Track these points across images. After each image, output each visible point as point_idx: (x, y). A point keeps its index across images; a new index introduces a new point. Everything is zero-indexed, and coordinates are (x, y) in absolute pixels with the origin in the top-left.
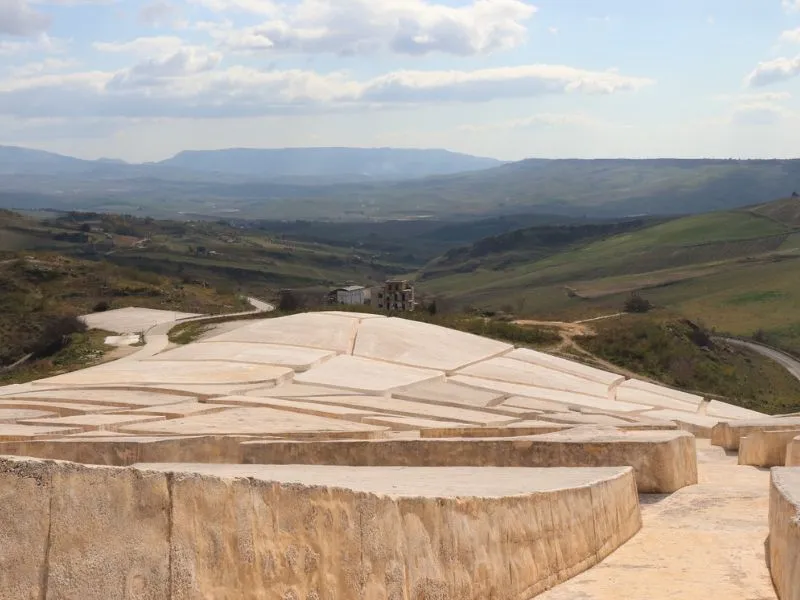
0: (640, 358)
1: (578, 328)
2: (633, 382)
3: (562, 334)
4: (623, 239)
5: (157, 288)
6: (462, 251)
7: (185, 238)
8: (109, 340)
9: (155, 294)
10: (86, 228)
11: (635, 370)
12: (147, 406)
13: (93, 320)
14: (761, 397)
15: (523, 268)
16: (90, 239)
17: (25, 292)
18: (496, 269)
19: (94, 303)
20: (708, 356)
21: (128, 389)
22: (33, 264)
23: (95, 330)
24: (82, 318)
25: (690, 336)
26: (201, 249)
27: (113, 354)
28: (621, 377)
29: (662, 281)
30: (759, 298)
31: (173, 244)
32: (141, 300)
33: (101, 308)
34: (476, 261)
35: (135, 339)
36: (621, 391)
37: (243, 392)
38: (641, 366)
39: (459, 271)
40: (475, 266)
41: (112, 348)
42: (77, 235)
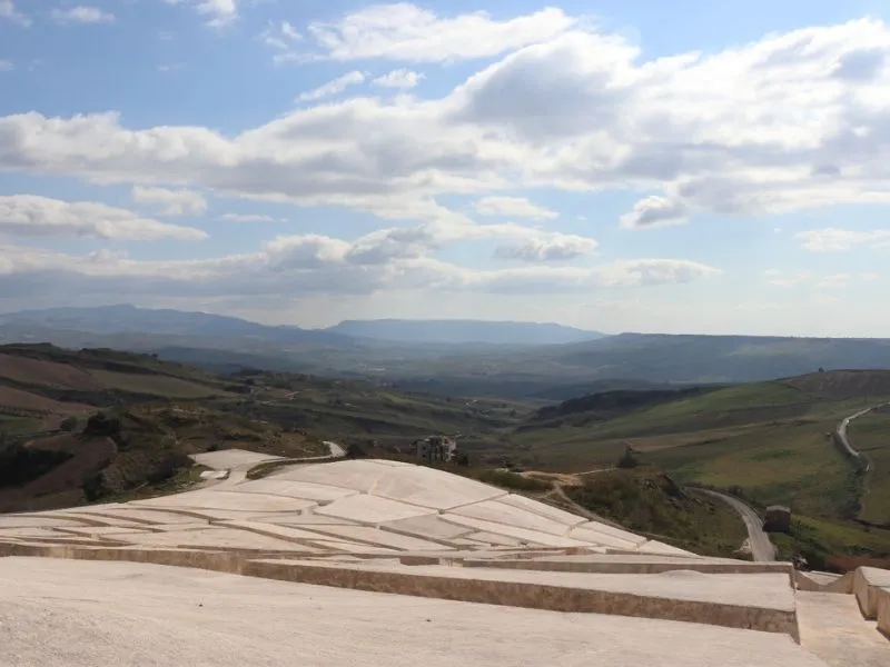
0: (609, 505)
1: (571, 479)
2: (594, 524)
3: (555, 483)
4: (684, 403)
5: (260, 435)
6: (552, 409)
7: (330, 392)
8: (204, 474)
9: (257, 439)
10: (250, 382)
11: (601, 514)
12: (157, 523)
13: (201, 458)
14: (703, 538)
15: (596, 426)
16: (252, 391)
17: (164, 433)
18: (575, 426)
19: (208, 444)
20: (674, 505)
21: (170, 511)
22: (176, 412)
23: (200, 466)
24: (192, 457)
25: (665, 489)
26: (338, 402)
27: (202, 484)
28: (584, 519)
29: (703, 439)
30: (776, 456)
31: (319, 398)
32: (244, 444)
33: (213, 449)
34: (561, 418)
35: (222, 474)
36: (578, 532)
37: (255, 520)
38: (608, 511)
39: (546, 426)
40: (561, 422)
41: (203, 480)
42: (241, 387)
